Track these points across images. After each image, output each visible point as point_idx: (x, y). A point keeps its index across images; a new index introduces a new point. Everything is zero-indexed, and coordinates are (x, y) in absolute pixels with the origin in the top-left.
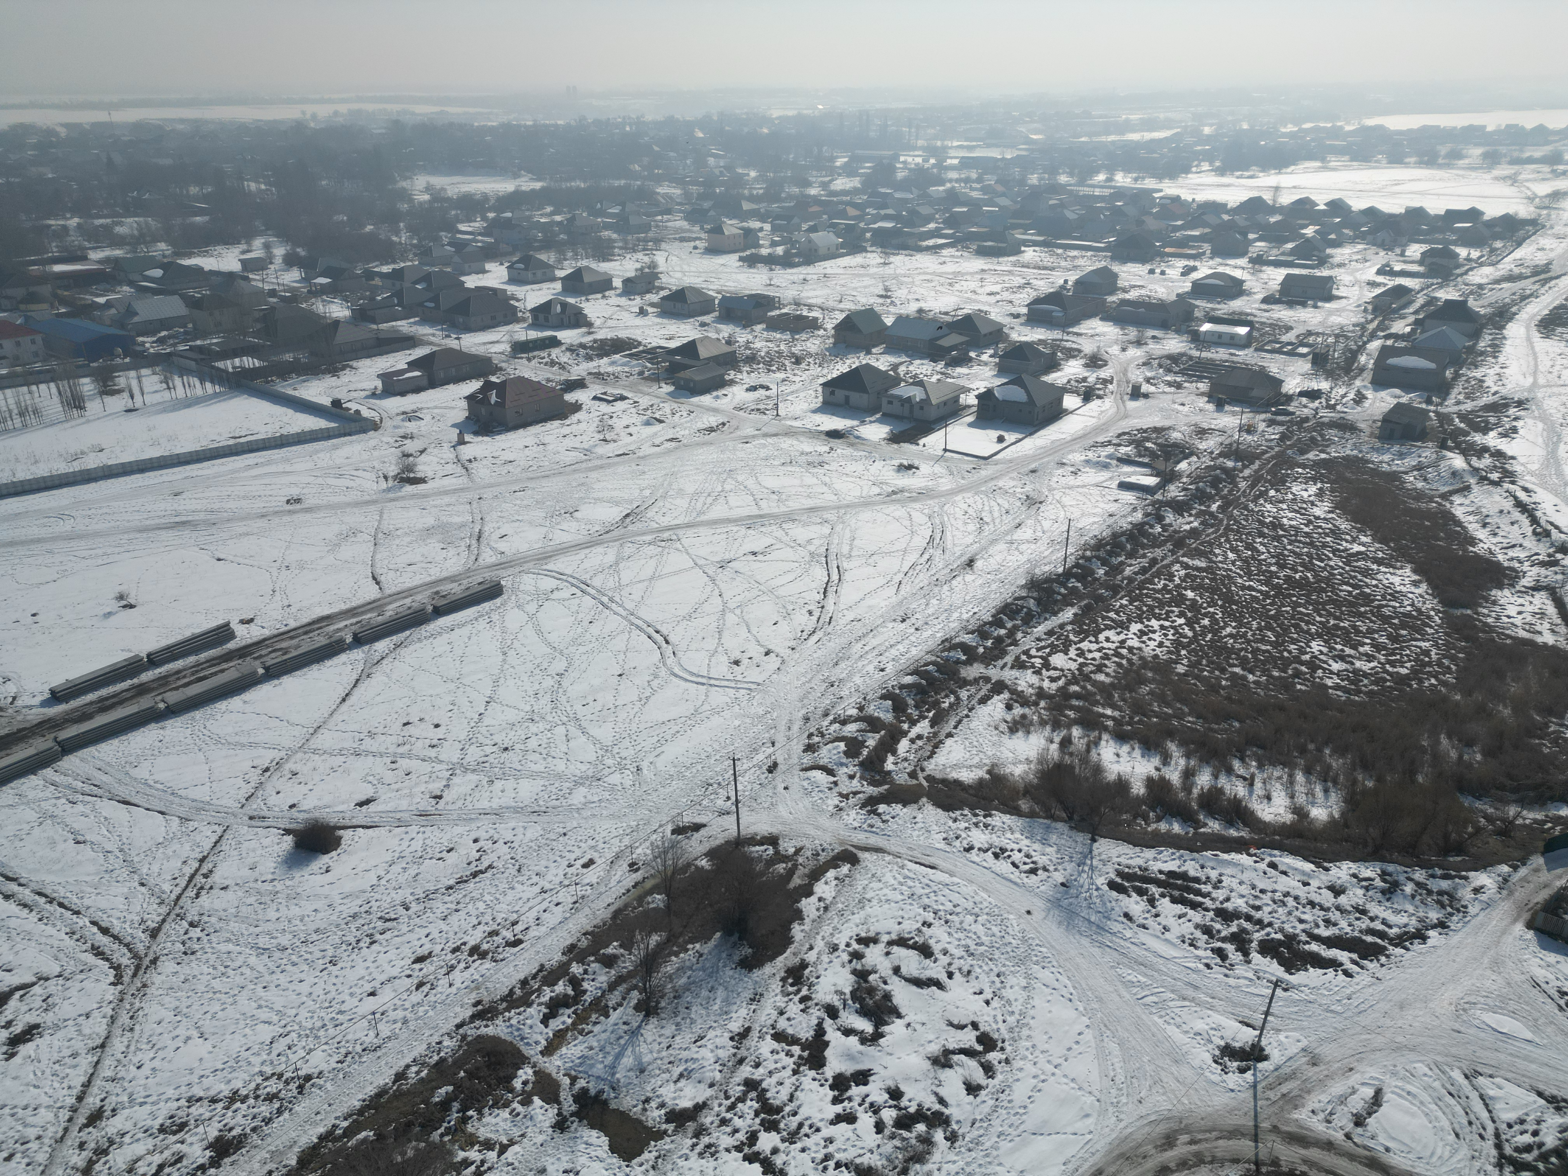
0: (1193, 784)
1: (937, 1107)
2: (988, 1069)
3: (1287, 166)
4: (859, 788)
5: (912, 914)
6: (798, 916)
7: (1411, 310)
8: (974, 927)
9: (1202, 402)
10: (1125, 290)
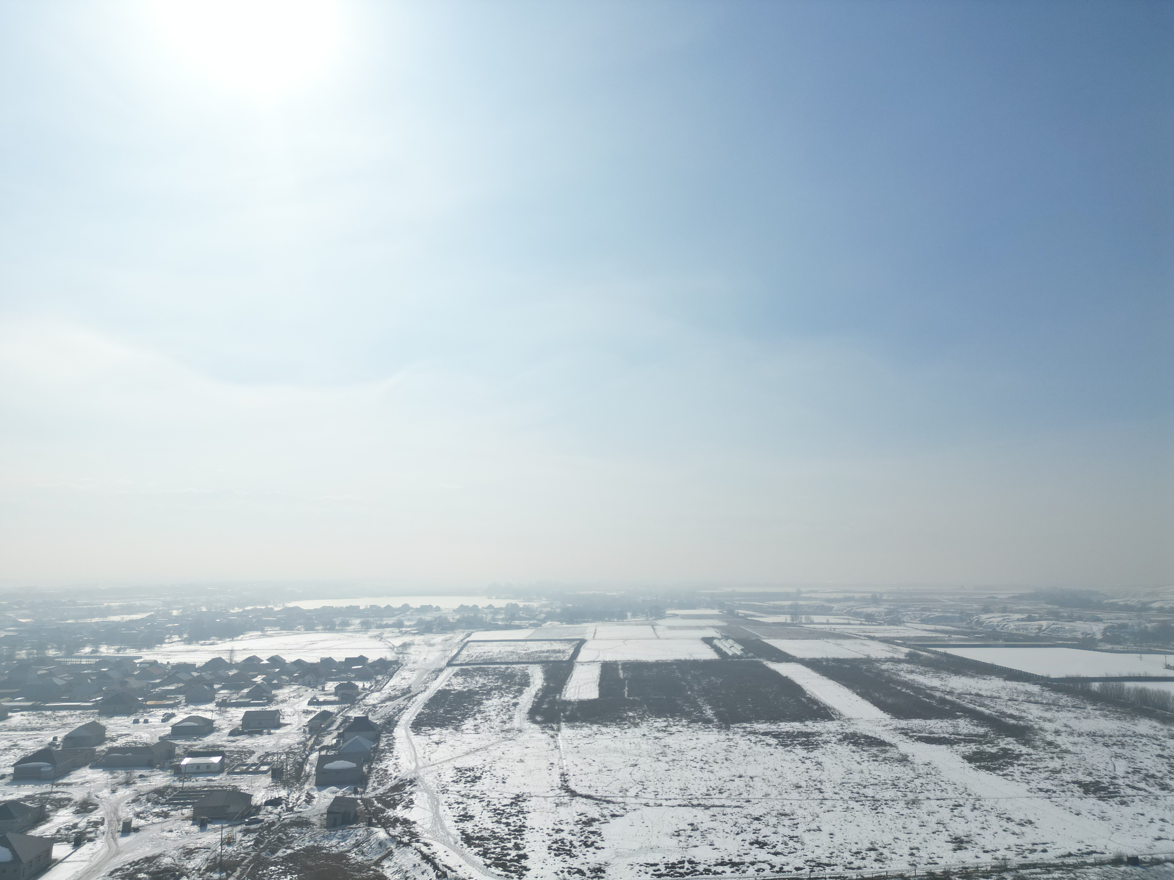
3: (238, 636)
7: (334, 727)
9: (188, 826)
10: (113, 740)
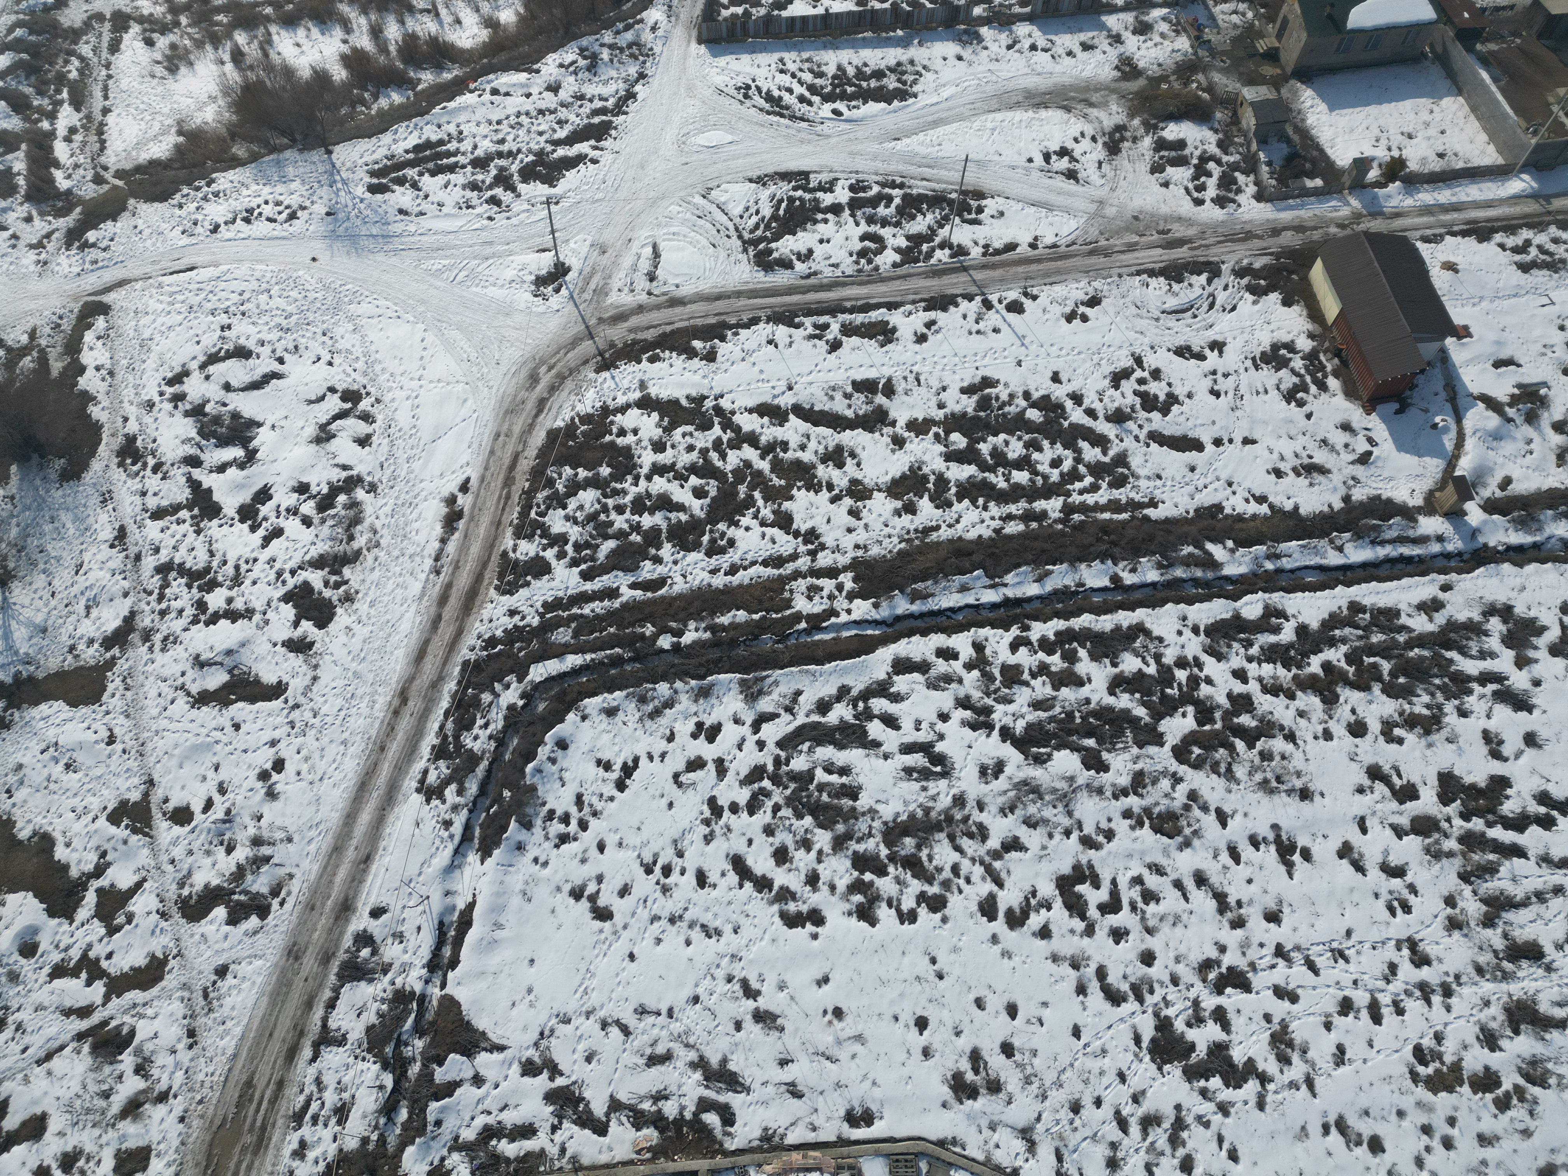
0: (386, 41)
1: (344, 474)
2: (367, 417)
4: (48, 228)
5: (204, 327)
6: (87, 398)
8: (273, 304)
